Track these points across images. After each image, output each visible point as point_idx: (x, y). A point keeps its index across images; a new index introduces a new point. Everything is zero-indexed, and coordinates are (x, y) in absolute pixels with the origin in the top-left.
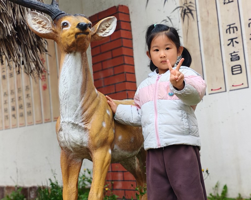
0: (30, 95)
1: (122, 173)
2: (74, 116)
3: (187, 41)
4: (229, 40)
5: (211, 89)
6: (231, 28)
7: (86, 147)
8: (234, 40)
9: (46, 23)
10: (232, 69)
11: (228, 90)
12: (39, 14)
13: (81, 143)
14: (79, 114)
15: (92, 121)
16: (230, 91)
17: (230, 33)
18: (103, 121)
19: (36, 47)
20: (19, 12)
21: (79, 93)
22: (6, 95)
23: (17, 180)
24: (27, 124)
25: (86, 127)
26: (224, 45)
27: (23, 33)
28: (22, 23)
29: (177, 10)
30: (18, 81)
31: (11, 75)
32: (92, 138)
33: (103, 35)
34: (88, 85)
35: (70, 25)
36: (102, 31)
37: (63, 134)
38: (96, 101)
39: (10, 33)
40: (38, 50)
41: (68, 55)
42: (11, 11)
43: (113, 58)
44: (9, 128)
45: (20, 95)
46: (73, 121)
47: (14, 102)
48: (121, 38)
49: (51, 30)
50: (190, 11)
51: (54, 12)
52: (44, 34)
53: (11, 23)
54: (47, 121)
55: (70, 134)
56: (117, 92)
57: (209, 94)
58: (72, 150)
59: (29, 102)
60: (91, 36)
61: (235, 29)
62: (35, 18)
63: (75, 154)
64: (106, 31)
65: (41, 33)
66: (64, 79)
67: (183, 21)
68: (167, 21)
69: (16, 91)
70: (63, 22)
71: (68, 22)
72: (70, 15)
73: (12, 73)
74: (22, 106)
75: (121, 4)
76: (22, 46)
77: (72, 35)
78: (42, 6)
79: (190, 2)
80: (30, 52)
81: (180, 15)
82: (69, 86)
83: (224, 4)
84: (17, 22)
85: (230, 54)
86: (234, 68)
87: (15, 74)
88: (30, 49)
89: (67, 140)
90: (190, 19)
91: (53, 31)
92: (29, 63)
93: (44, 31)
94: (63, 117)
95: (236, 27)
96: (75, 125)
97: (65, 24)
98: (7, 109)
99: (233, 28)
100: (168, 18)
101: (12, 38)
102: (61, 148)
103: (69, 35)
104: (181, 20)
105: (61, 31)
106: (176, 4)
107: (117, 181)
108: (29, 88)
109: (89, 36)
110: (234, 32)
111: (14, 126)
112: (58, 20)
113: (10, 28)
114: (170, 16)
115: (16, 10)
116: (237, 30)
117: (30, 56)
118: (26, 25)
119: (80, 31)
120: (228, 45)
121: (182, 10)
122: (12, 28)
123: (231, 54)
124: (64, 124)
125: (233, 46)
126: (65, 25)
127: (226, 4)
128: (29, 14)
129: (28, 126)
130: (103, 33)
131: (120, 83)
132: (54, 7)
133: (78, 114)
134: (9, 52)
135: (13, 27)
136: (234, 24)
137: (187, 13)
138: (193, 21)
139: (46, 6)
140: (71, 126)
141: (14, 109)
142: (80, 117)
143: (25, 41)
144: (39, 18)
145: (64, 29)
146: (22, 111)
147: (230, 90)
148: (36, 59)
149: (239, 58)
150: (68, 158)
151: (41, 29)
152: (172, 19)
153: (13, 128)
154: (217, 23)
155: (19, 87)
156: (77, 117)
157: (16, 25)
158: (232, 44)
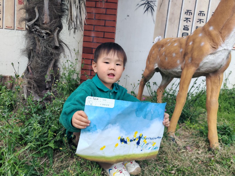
3: (159, 10)
4: (185, 18)
8: (188, 19)
17: (187, 15)
26: (182, 20)
43: (107, 2)
61: (190, 13)
86: (184, 34)
95: (191, 13)
110: (189, 15)
116: (191, 15)
120: (184, 21)
123: (184, 26)
131: (110, 21)
136: (191, 11)
149: (188, 30)
154: (181, 7)
158: (186, 21)
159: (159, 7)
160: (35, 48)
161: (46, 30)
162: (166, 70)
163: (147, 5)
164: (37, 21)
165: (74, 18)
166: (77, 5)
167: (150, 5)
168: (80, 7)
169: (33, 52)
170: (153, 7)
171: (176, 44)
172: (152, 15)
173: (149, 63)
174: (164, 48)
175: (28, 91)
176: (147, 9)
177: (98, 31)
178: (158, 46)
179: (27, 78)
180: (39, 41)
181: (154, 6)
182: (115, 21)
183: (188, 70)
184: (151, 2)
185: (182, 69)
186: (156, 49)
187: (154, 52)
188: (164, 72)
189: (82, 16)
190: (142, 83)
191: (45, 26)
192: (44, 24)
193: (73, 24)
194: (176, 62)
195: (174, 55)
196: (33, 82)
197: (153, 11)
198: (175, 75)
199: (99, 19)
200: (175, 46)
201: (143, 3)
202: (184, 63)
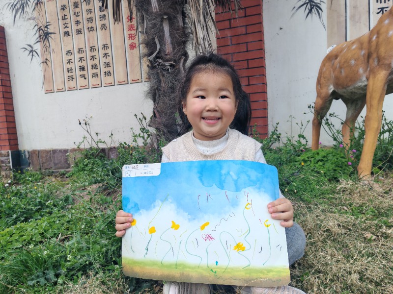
0: (109, 54)
4: (379, 9)
8: (384, 9)
17: (381, 3)
22: (69, 54)
24: (103, 85)
26: (373, 13)
30: (91, 39)
31: (79, 32)
43: (245, 16)
44: (75, 89)
45: (94, 54)
47: (84, 62)
56: (250, 51)
59: (107, 61)
69: (87, 49)
73: (81, 29)
87: (85, 31)
98: (71, 68)
110: (385, 2)
120: (378, 13)
129: (105, 86)
131: (254, 41)
141: (83, 69)
146: (95, 71)
153: (81, 89)
155: (92, 46)
158: (381, 12)
159: (330, 2)
160: (159, 85)
161: (170, 61)
162: (345, 88)
163: (309, 5)
164: (158, 53)
165: (201, 40)
166: (202, 24)
167: (314, 4)
168: (206, 26)
169: (158, 91)
170: (319, 5)
171: (354, 47)
172: (320, 17)
173: (321, 87)
174: (338, 58)
175: (157, 139)
176: (310, 11)
177: (239, 61)
178: (331, 58)
179: (155, 124)
180: (163, 76)
181: (322, 3)
182: (261, 41)
183: (375, 77)
185: (368, 79)
186: (327, 64)
187: (324, 69)
188: (344, 94)
189: (210, 37)
190: (316, 121)
191: (169, 56)
192: (166, 55)
193: (200, 48)
194: (358, 71)
195: (353, 62)
196: (162, 127)
197: (320, 11)
198: (360, 94)
199: (238, 43)
200: (353, 50)
201: (303, 3)
202: (369, 69)
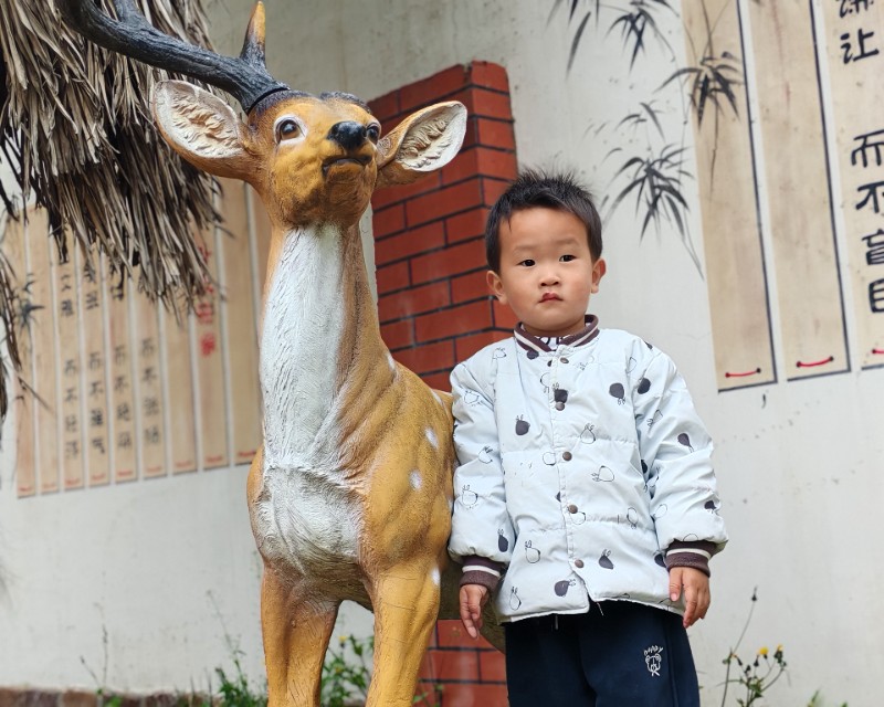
0: (156, 372)
1: (475, 653)
2: (312, 449)
3: (712, 190)
5: (794, 363)
6: (871, 145)
7: (352, 558)
8: (879, 190)
9: (222, 122)
10: (872, 292)
11: (856, 365)
12: (197, 89)
13: (336, 546)
14: (330, 441)
15: (373, 467)
16: (864, 369)
17: (865, 164)
18: (415, 467)
19: (184, 203)
20: (128, 81)
21: (331, 368)
22: (71, 371)
23: (105, 669)
24: (142, 474)
25: (353, 487)
26: (842, 206)
27: (140, 154)
28: (137, 121)
29: (676, 80)
30: (117, 323)
31: (93, 301)
32: (374, 528)
33: (420, 166)
34: (362, 338)
35: (305, 131)
36: (415, 150)
37: (272, 511)
38: (390, 396)
39: (96, 155)
40: (190, 214)
41: (294, 235)
42: (101, 79)
44: (80, 484)
45: (123, 371)
46: (307, 467)
47: (100, 396)
48: (477, 176)
49: (238, 146)
50: (725, 86)
51: (251, 83)
52: (213, 161)
53: (99, 120)
54: (215, 463)
55: (296, 512)
57: (790, 380)
58: (301, 568)
59: (151, 395)
60: (379, 170)
62: (184, 102)
63: (312, 581)
64: (428, 150)
65: (206, 156)
66: (280, 316)
67: (700, 119)
68: (643, 120)
69: (109, 355)
70: (279, 120)
71: (297, 119)
72: (306, 95)
73: (96, 292)
74: (127, 411)
75: (481, 58)
76: (136, 201)
77: (313, 166)
78: (210, 64)
79: (725, 55)
80: (164, 220)
81: (688, 99)
82: (296, 344)
83: (846, 60)
84: (120, 117)
85: (864, 239)
86: (876, 287)
87: (105, 298)
88: (163, 210)
89: (285, 530)
90: (723, 114)
91: (246, 150)
92: (159, 261)
93: (214, 151)
94: (275, 453)
96: (313, 481)
97: (289, 127)
98: (74, 417)
99: (876, 145)
100: (647, 107)
101: (102, 171)
102: (265, 559)
103: (301, 164)
104: (692, 116)
105: (274, 150)
106: (674, 60)
107: (456, 682)
108: (152, 348)
109: (371, 169)
110: (879, 162)
111: (99, 481)
112: (263, 110)
113: (95, 136)
114: (652, 102)
115: (118, 76)
117: (161, 237)
118: (150, 127)
119: (339, 152)
120: (859, 206)
121: (697, 81)
122: (100, 137)
123: (869, 238)
124: (275, 476)
125: (877, 209)
126: (289, 130)
127: (851, 62)
128: (164, 91)
129: (146, 479)
130: (420, 160)
132: (251, 66)
133: (326, 443)
134: (91, 219)
135: (104, 135)
137: (713, 93)
138: (734, 120)
139: (221, 64)
140: (300, 485)
141: (98, 419)
142: (332, 454)
143: (146, 183)
144: (198, 104)
145: (285, 143)
146: (125, 426)
147: (864, 365)
148: (184, 248)
150: (286, 597)
151: (203, 141)
152: (658, 111)
153: (92, 486)
154: (820, 130)
155: (118, 344)
156: (320, 450)
157: (116, 126)
158: (871, 201)
163: (647, 187)
172: (682, 230)
176: (653, 206)
184: (666, 164)
